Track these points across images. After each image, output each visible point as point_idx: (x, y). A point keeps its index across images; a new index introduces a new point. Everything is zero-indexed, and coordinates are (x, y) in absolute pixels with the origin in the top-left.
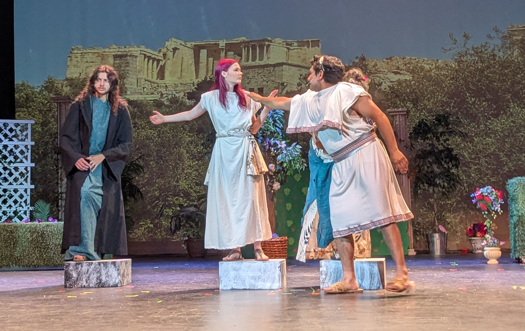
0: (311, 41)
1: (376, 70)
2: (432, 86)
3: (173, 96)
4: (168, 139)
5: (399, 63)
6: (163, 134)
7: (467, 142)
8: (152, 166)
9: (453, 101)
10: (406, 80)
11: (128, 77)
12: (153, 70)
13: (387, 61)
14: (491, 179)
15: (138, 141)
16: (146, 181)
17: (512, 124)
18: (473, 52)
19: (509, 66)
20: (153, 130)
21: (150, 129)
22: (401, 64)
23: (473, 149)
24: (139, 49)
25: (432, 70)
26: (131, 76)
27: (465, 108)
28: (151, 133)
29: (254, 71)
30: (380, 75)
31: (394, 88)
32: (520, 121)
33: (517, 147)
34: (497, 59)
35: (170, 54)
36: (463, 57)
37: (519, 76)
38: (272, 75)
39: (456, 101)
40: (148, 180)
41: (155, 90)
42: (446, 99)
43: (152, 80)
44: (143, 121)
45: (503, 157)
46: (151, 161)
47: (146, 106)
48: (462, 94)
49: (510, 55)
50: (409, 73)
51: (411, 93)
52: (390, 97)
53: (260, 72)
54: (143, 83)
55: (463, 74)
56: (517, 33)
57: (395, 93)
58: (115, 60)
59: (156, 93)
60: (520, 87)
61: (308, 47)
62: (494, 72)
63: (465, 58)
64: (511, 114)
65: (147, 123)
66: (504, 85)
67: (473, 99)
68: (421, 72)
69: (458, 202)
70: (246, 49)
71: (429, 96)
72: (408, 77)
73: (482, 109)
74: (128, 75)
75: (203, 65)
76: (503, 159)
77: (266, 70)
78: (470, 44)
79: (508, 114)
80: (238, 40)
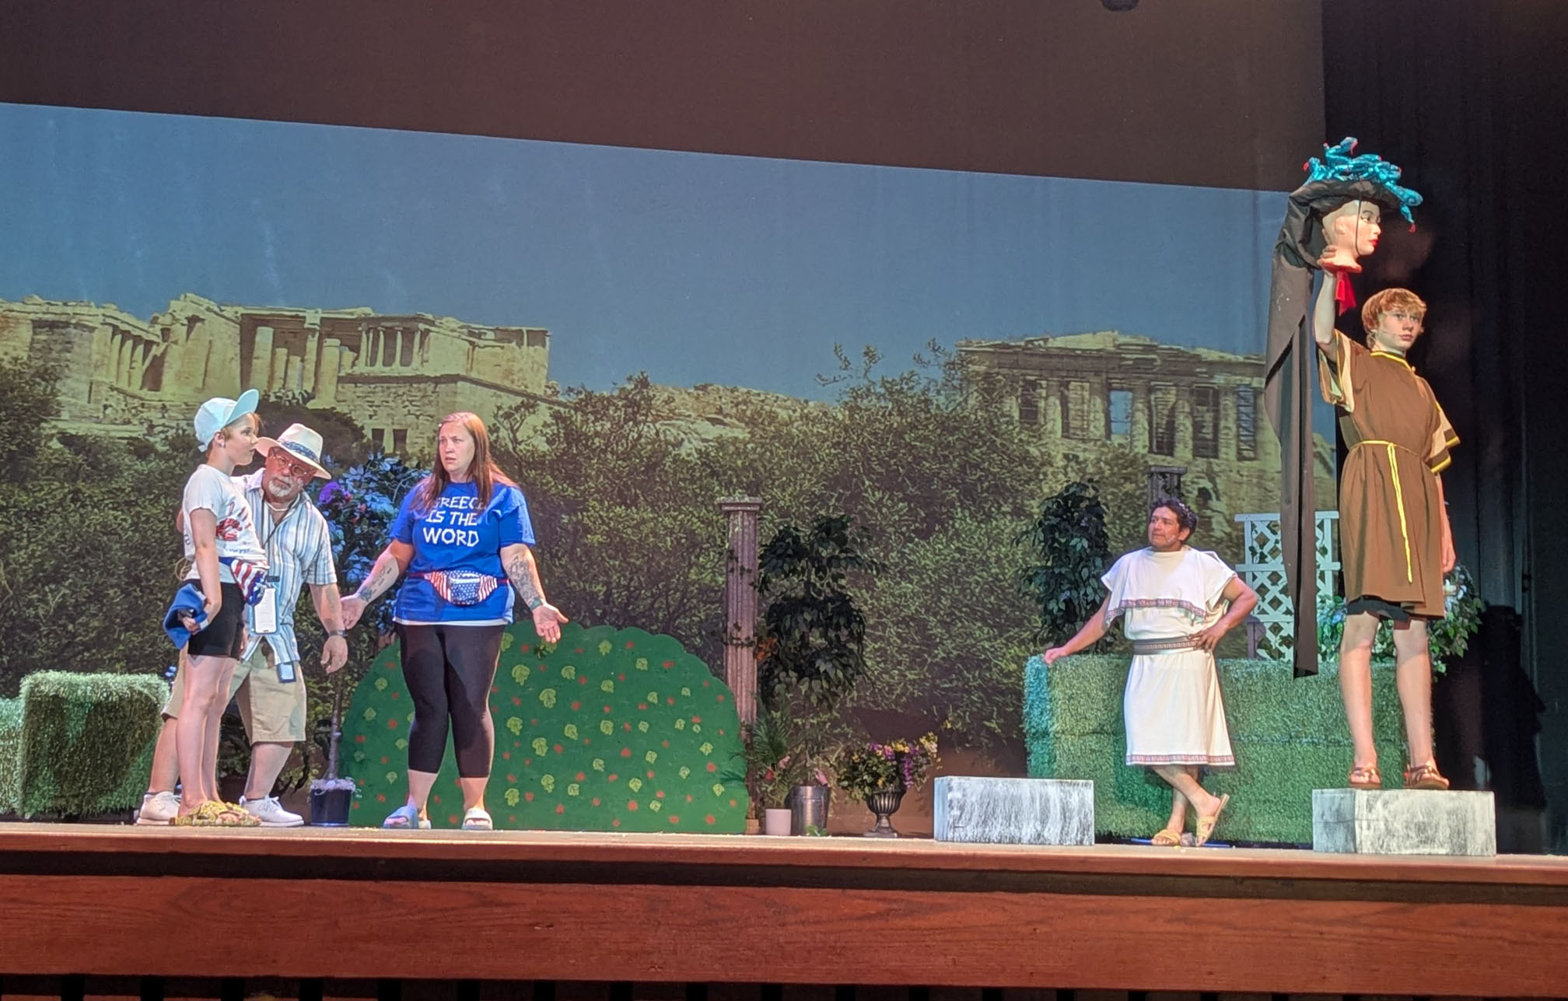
0: (528, 331)
1: (671, 411)
2: (792, 458)
3: (180, 432)
4: (157, 535)
5: (724, 400)
6: (147, 522)
7: (860, 589)
8: (113, 599)
9: (836, 495)
10: (736, 438)
11: (67, 377)
12: (134, 365)
13: (695, 393)
14: (907, 673)
15: (81, 536)
16: (93, 635)
17: (957, 555)
18: (882, 391)
19: (956, 429)
20: (122, 511)
21: (114, 509)
22: (726, 402)
23: (872, 604)
24: (102, 311)
25: (792, 423)
26: (73, 374)
27: (860, 512)
28: (116, 518)
29: (388, 388)
30: (679, 423)
31: (708, 454)
32: (975, 550)
33: (967, 606)
34: (933, 412)
35: (180, 331)
36: (862, 399)
37: (977, 451)
38: (430, 402)
39: (841, 495)
40: (99, 634)
41: (134, 415)
42: (820, 490)
43: (129, 390)
44: (99, 487)
45: (935, 626)
46: (112, 587)
47: (109, 452)
48: (855, 480)
49: (959, 404)
50: (743, 425)
51: (745, 468)
52: (698, 475)
53: (400, 393)
54: (103, 392)
55: (858, 436)
56: (977, 358)
57: (711, 467)
58: (35, 333)
59: (136, 422)
60: (979, 473)
61: (520, 344)
62: (926, 439)
63: (865, 401)
64: (957, 534)
65: (110, 492)
66: (945, 469)
67: (878, 495)
68: (770, 425)
69: (835, 723)
70: (371, 335)
71: (784, 479)
72: (741, 433)
73: (897, 517)
74: (67, 371)
75: (260, 364)
76: (934, 631)
77: (416, 390)
78: (878, 373)
79: (950, 533)
80: (352, 314)
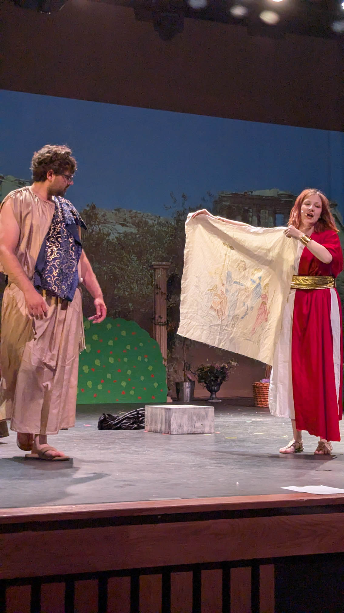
1: (105, 220)
2: (154, 241)
5: (126, 216)
9: (172, 257)
10: (132, 233)
13: (115, 212)
25: (154, 226)
30: (108, 225)
31: (121, 239)
36: (182, 216)
39: (173, 257)
42: (166, 255)
50: (134, 226)
51: (136, 245)
52: (117, 248)
56: (225, 199)
57: (121, 245)
68: (145, 227)
71: (151, 250)
72: (134, 230)
